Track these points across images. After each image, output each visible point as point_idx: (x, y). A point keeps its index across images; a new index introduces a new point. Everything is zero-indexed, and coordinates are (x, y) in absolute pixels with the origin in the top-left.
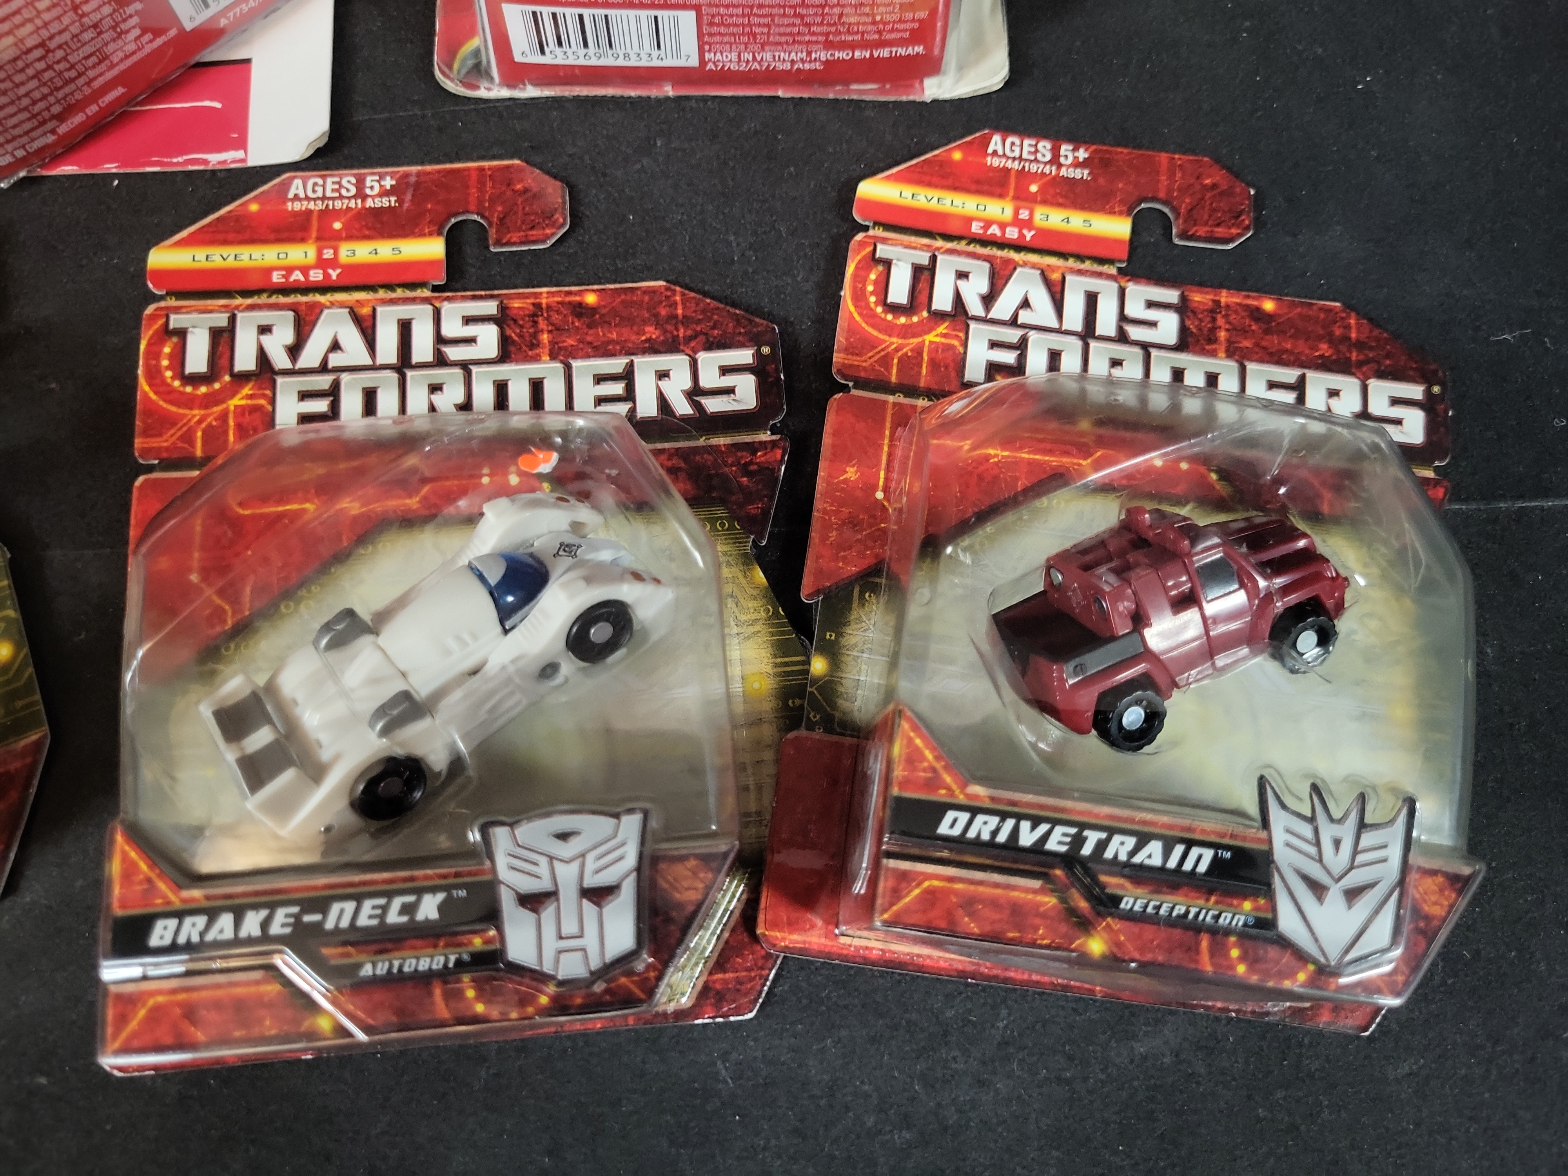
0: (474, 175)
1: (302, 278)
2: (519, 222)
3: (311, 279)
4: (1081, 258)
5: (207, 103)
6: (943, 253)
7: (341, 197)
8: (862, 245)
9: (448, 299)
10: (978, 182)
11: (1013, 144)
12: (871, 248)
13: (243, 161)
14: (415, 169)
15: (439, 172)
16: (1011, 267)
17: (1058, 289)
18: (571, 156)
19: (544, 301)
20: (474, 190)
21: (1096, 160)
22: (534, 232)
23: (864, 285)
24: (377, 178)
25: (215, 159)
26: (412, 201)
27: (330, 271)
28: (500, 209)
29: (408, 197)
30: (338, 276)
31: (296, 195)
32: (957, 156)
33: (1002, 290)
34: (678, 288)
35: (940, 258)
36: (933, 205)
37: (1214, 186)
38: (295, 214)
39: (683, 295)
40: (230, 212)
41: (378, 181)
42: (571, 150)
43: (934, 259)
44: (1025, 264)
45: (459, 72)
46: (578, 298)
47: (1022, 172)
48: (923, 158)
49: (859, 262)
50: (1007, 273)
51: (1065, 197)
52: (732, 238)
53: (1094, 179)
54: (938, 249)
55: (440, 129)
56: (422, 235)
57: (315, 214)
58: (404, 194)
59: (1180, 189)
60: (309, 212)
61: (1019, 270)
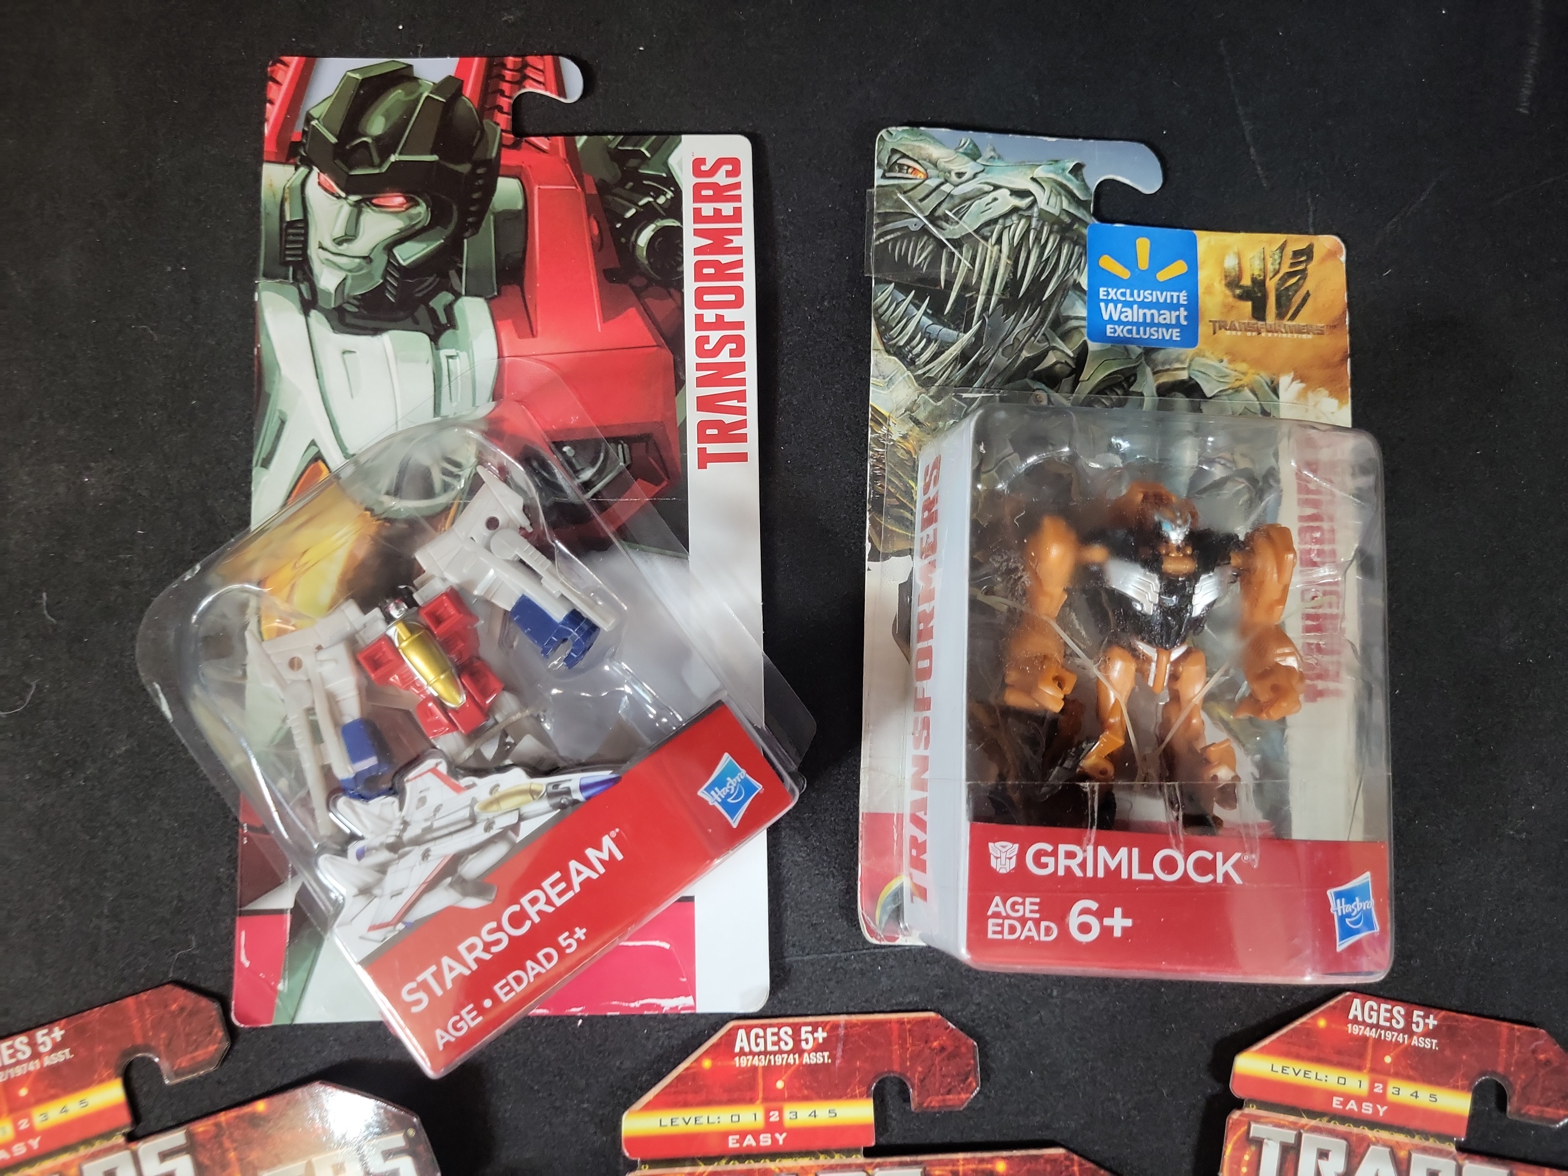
0: (895, 1027)
1: (754, 1144)
2: (937, 1085)
3: (762, 1144)
4: (1426, 1135)
5: (657, 943)
6: (1307, 1131)
7: (781, 1052)
8: (1238, 1123)
9: (879, 1166)
10: (1339, 1052)
11: (1371, 1009)
12: (1246, 1127)
13: (694, 1008)
14: (843, 1019)
15: (864, 1023)
16: (1365, 1145)
17: (1404, 1167)
18: (979, 1004)
19: (961, 1169)
20: (896, 1047)
21: (1444, 1028)
22: (951, 1096)
23: (1239, 1167)
24: (810, 1029)
25: (668, 1004)
26: (843, 1057)
27: (777, 1135)
28: (920, 1069)
29: (839, 1053)
30: (784, 1140)
31: (742, 1049)
32: (1322, 1023)
33: (1357, 1168)
34: (1076, 1157)
35: (1305, 1136)
36: (1300, 1079)
37: (1547, 1062)
38: (742, 1071)
39: (1080, 1165)
40: (687, 1069)
41: (812, 1033)
42: (977, 999)
43: (1299, 1137)
44: (1377, 1142)
45: (880, 922)
46: (989, 1166)
47: (1378, 1041)
48: (1291, 1026)
49: (1235, 1143)
50: (1361, 1150)
51: (1414, 1068)
52: (1119, 1096)
53: (1441, 1050)
54: (1303, 1127)
55: (862, 973)
56: (853, 1097)
57: (760, 1071)
58: (836, 1049)
59: (1517, 1064)
60: (754, 1069)
61: (1372, 1147)
